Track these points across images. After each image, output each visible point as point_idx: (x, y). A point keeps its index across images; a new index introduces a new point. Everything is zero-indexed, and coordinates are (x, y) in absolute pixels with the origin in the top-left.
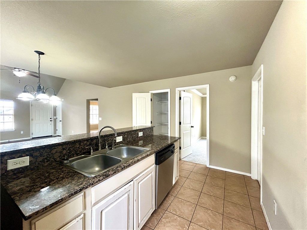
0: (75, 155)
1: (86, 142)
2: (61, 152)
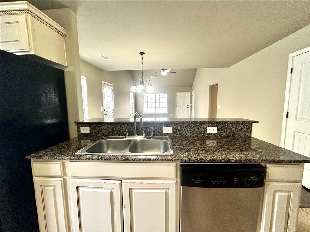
0: (117, 135)
1: (126, 125)
2: (107, 129)
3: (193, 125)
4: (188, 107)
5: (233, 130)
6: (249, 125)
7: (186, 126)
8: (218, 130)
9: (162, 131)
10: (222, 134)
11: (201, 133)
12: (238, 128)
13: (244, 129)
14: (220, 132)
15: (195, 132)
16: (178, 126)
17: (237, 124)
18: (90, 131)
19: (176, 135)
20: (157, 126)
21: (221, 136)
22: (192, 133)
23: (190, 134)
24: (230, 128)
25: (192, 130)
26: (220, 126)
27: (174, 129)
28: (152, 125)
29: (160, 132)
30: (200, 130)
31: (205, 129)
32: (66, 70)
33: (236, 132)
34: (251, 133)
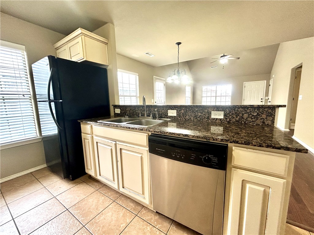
2: (129, 111)
3: (197, 109)
4: (261, 101)
5: (246, 116)
6: (270, 111)
7: (189, 110)
8: (225, 115)
9: (168, 114)
10: (230, 120)
11: (205, 118)
12: (252, 114)
13: (263, 116)
14: (227, 117)
15: (198, 116)
16: (181, 110)
17: (252, 109)
18: (120, 112)
19: (180, 119)
20: (163, 109)
21: (229, 122)
22: (195, 117)
23: (194, 118)
24: (241, 113)
25: (196, 114)
26: (228, 111)
27: (178, 112)
28: (160, 108)
29: (166, 114)
30: (204, 115)
31: (210, 114)
32: (108, 68)
33: (249, 119)
34: (273, 122)
